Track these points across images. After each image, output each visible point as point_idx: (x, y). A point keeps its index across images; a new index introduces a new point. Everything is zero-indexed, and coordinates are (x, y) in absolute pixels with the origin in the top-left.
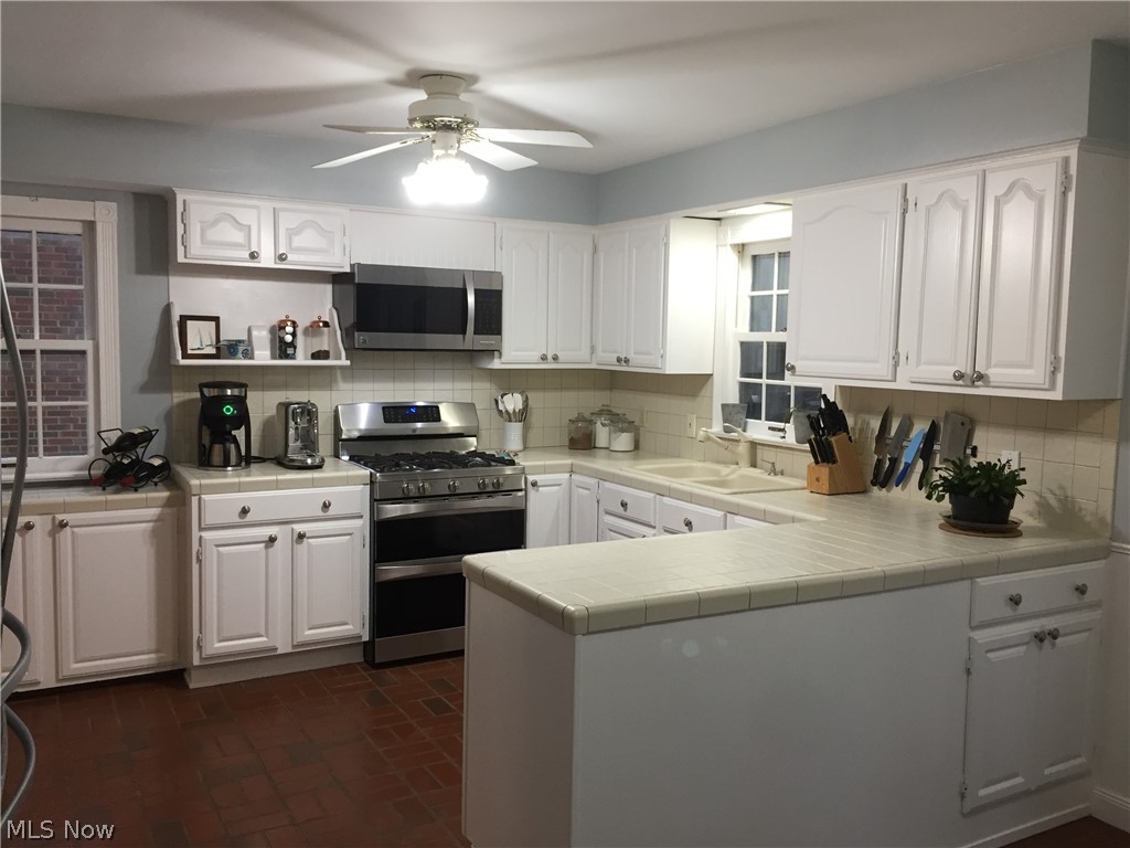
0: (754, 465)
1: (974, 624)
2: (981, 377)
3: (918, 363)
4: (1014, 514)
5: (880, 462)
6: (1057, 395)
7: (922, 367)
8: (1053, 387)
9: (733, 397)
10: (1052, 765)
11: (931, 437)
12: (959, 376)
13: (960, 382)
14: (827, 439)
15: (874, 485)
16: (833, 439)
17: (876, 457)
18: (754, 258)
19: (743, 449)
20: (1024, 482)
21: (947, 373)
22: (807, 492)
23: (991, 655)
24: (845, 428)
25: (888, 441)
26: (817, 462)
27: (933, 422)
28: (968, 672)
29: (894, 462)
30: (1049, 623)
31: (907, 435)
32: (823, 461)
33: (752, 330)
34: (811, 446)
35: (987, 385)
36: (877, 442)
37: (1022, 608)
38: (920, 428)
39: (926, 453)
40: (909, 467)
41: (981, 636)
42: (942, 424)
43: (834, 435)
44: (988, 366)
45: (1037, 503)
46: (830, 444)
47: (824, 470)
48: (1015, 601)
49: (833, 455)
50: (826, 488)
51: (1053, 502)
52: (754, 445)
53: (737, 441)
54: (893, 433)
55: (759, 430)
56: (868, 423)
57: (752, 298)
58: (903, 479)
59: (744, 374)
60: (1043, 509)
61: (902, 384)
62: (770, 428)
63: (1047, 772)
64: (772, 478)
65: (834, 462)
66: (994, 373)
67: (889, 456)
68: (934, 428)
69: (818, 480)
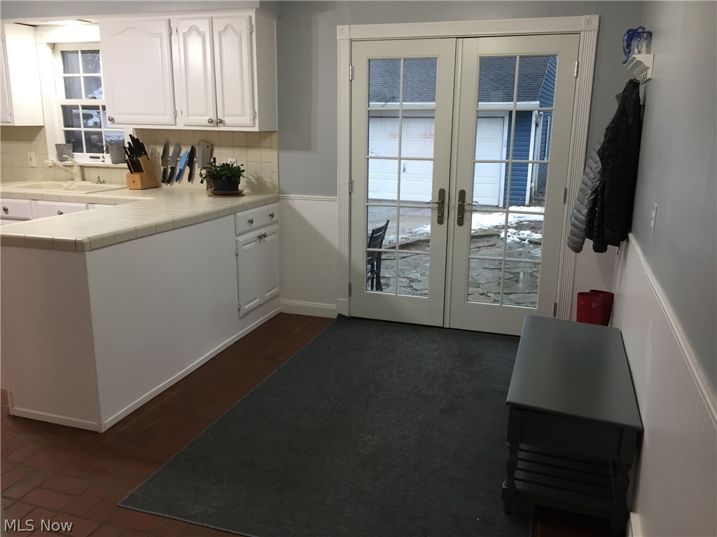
0: (84, 179)
1: (237, 234)
2: (221, 122)
3: (188, 116)
4: (240, 187)
5: (165, 171)
6: (256, 129)
7: (190, 118)
8: (254, 126)
9: (62, 140)
10: (268, 292)
11: (192, 154)
12: (211, 121)
13: (211, 124)
14: (137, 159)
15: (163, 182)
16: (140, 159)
17: (162, 168)
18: (63, 52)
19: (76, 170)
20: (244, 171)
21: (205, 120)
22: (128, 190)
23: (244, 247)
24: (146, 154)
25: (169, 159)
26: (132, 173)
27: (192, 147)
28: (237, 255)
29: (173, 169)
30: (262, 231)
31: (179, 155)
32: (135, 172)
33: (67, 98)
34: (128, 165)
35: (224, 125)
36: (162, 160)
37: (254, 225)
38: (185, 150)
39: (190, 163)
40: (182, 171)
41: (241, 239)
42: (197, 148)
43: (140, 157)
44: (224, 116)
45: (246, 182)
46: (138, 162)
47: (137, 176)
48: (251, 222)
49: (141, 168)
50: (139, 186)
51: (254, 181)
52: (82, 167)
53: (72, 166)
54: (170, 154)
55: (83, 158)
56: (156, 150)
57: (65, 78)
58: (179, 178)
59: (66, 126)
60: (250, 184)
61: (180, 127)
62: (90, 157)
63: (267, 295)
64: (99, 185)
65: (142, 171)
66: (227, 120)
67: (170, 166)
68: (193, 150)
69: (134, 182)
